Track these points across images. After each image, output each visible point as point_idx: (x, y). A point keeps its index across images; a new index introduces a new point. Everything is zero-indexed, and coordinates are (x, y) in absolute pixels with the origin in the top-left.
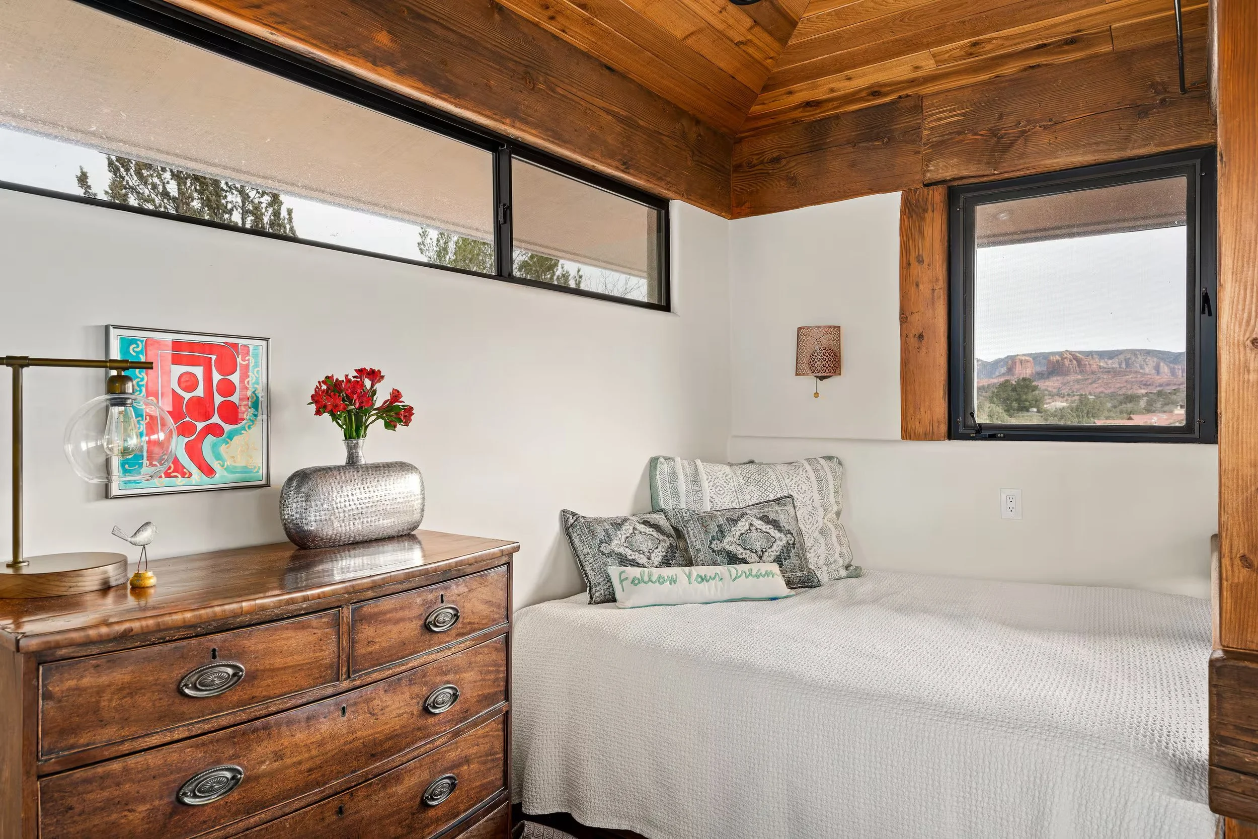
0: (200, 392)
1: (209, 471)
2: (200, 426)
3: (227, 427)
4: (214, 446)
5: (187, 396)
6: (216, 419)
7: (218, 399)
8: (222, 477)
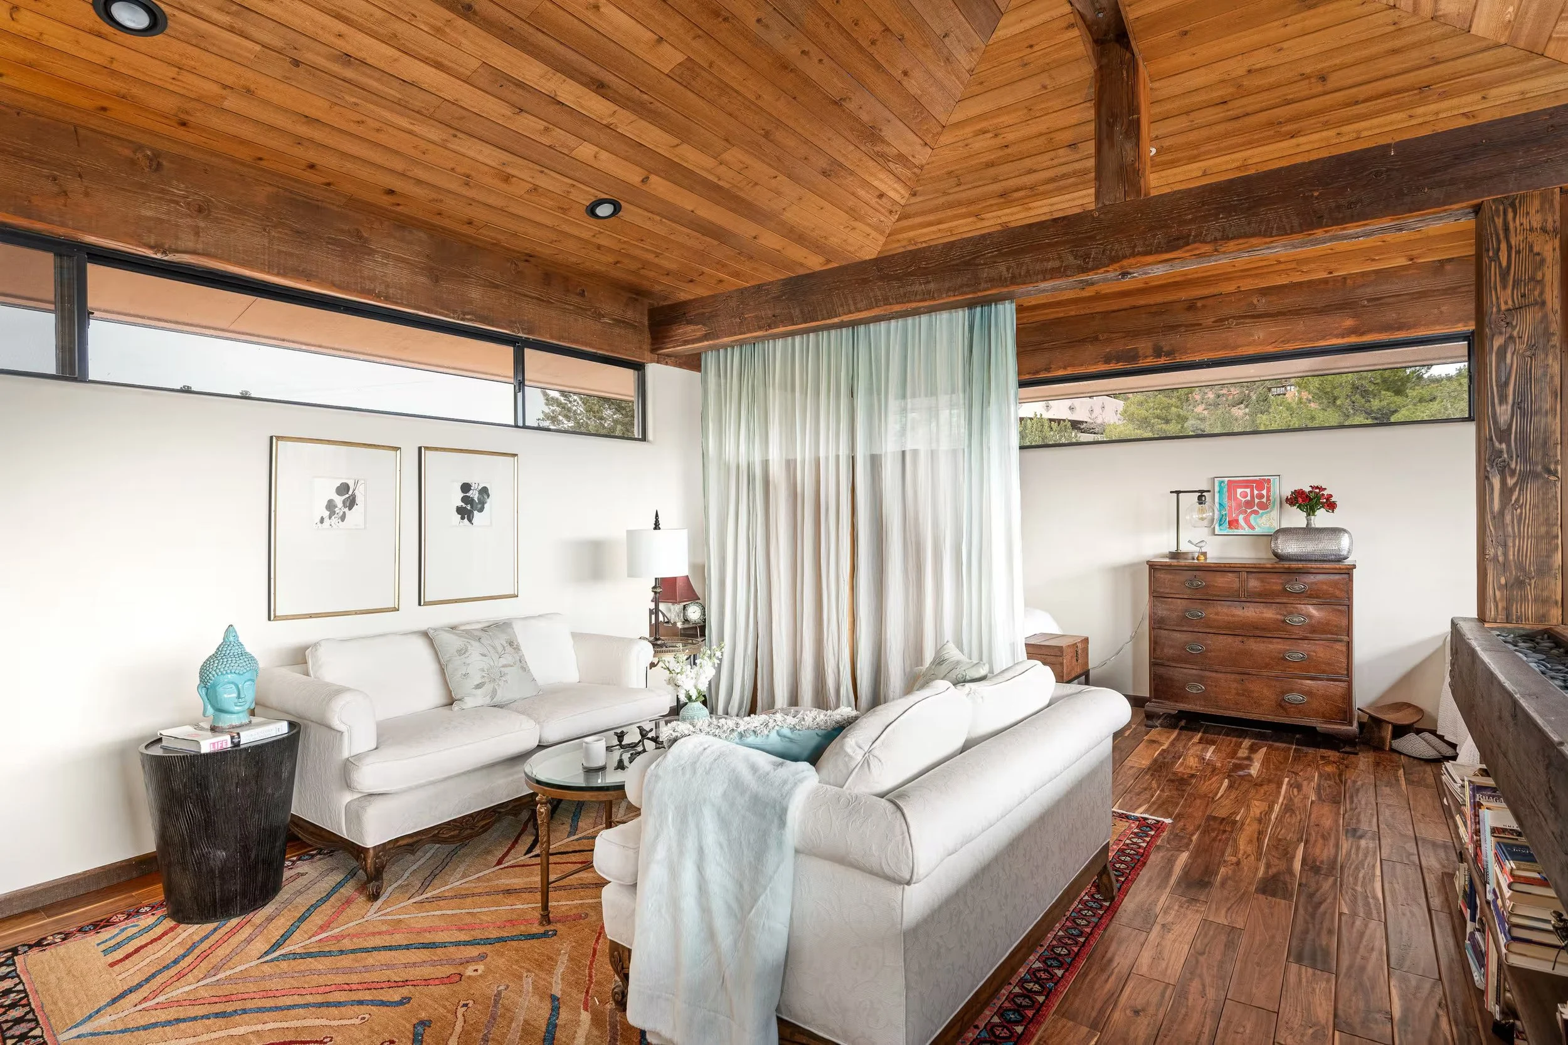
0: (1249, 498)
1: (1253, 528)
2: (1249, 511)
3: (1261, 511)
4: (1255, 519)
5: (1243, 500)
6: (1256, 508)
7: (1257, 501)
8: (1258, 531)
